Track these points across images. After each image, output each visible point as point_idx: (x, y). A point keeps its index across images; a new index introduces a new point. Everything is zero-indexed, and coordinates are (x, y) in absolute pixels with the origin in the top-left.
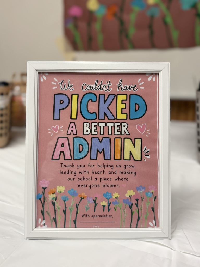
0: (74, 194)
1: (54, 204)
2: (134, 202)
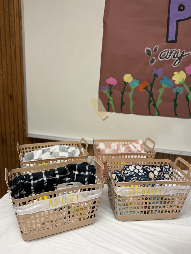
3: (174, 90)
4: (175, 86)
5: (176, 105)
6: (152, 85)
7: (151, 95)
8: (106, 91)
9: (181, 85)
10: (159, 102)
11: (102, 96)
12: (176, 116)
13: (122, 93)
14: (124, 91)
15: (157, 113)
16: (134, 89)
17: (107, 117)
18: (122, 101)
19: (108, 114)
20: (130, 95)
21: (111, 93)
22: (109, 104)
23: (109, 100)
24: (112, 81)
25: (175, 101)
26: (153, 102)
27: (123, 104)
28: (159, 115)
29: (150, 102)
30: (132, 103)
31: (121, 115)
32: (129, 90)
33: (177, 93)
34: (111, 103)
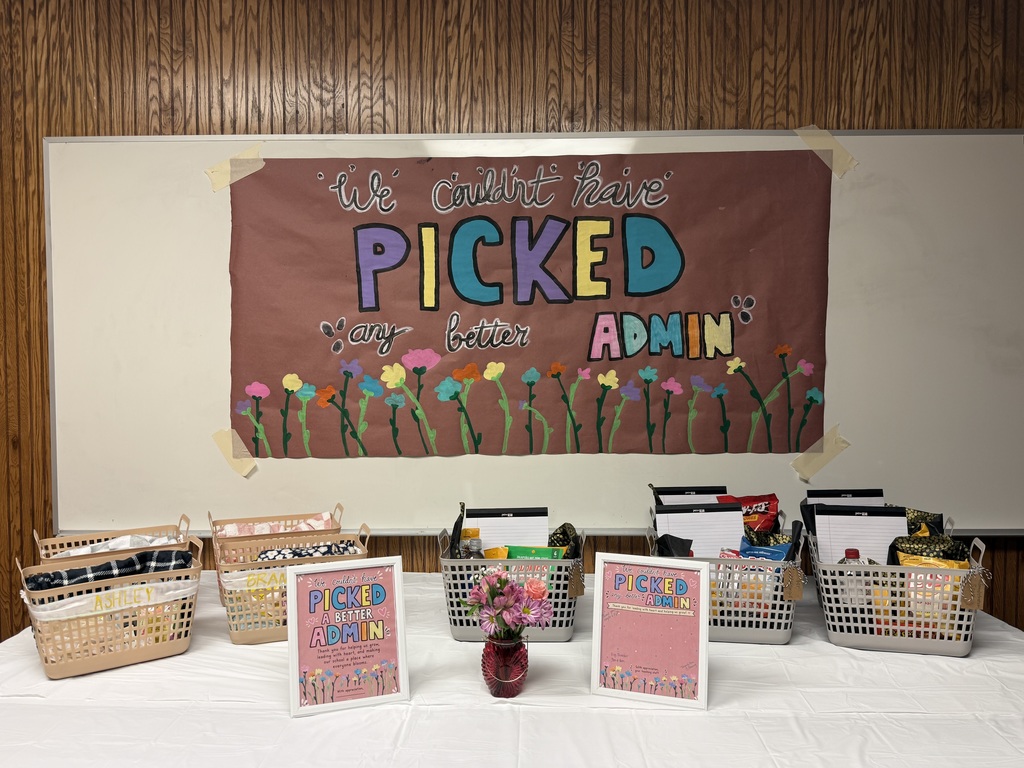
0: (330, 674)
1: (314, 685)
2: (379, 674)
3: (388, 402)
4: (388, 392)
5: (395, 432)
6: (343, 394)
7: (345, 413)
8: (247, 412)
9: (399, 391)
10: (362, 428)
11: (237, 422)
12: (400, 453)
13: (284, 413)
14: (287, 408)
15: (361, 452)
16: (308, 403)
17: (255, 469)
18: (285, 430)
19: (257, 461)
20: (302, 416)
21: (258, 415)
22: (256, 440)
23: (256, 430)
24: (258, 389)
25: (393, 422)
26: (349, 429)
27: (287, 436)
28: (366, 454)
29: (344, 428)
30: (306, 435)
31: (287, 462)
32: (298, 406)
33: (395, 407)
34: (261, 436)
